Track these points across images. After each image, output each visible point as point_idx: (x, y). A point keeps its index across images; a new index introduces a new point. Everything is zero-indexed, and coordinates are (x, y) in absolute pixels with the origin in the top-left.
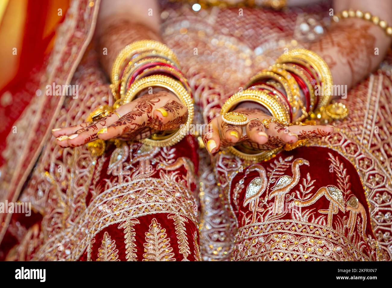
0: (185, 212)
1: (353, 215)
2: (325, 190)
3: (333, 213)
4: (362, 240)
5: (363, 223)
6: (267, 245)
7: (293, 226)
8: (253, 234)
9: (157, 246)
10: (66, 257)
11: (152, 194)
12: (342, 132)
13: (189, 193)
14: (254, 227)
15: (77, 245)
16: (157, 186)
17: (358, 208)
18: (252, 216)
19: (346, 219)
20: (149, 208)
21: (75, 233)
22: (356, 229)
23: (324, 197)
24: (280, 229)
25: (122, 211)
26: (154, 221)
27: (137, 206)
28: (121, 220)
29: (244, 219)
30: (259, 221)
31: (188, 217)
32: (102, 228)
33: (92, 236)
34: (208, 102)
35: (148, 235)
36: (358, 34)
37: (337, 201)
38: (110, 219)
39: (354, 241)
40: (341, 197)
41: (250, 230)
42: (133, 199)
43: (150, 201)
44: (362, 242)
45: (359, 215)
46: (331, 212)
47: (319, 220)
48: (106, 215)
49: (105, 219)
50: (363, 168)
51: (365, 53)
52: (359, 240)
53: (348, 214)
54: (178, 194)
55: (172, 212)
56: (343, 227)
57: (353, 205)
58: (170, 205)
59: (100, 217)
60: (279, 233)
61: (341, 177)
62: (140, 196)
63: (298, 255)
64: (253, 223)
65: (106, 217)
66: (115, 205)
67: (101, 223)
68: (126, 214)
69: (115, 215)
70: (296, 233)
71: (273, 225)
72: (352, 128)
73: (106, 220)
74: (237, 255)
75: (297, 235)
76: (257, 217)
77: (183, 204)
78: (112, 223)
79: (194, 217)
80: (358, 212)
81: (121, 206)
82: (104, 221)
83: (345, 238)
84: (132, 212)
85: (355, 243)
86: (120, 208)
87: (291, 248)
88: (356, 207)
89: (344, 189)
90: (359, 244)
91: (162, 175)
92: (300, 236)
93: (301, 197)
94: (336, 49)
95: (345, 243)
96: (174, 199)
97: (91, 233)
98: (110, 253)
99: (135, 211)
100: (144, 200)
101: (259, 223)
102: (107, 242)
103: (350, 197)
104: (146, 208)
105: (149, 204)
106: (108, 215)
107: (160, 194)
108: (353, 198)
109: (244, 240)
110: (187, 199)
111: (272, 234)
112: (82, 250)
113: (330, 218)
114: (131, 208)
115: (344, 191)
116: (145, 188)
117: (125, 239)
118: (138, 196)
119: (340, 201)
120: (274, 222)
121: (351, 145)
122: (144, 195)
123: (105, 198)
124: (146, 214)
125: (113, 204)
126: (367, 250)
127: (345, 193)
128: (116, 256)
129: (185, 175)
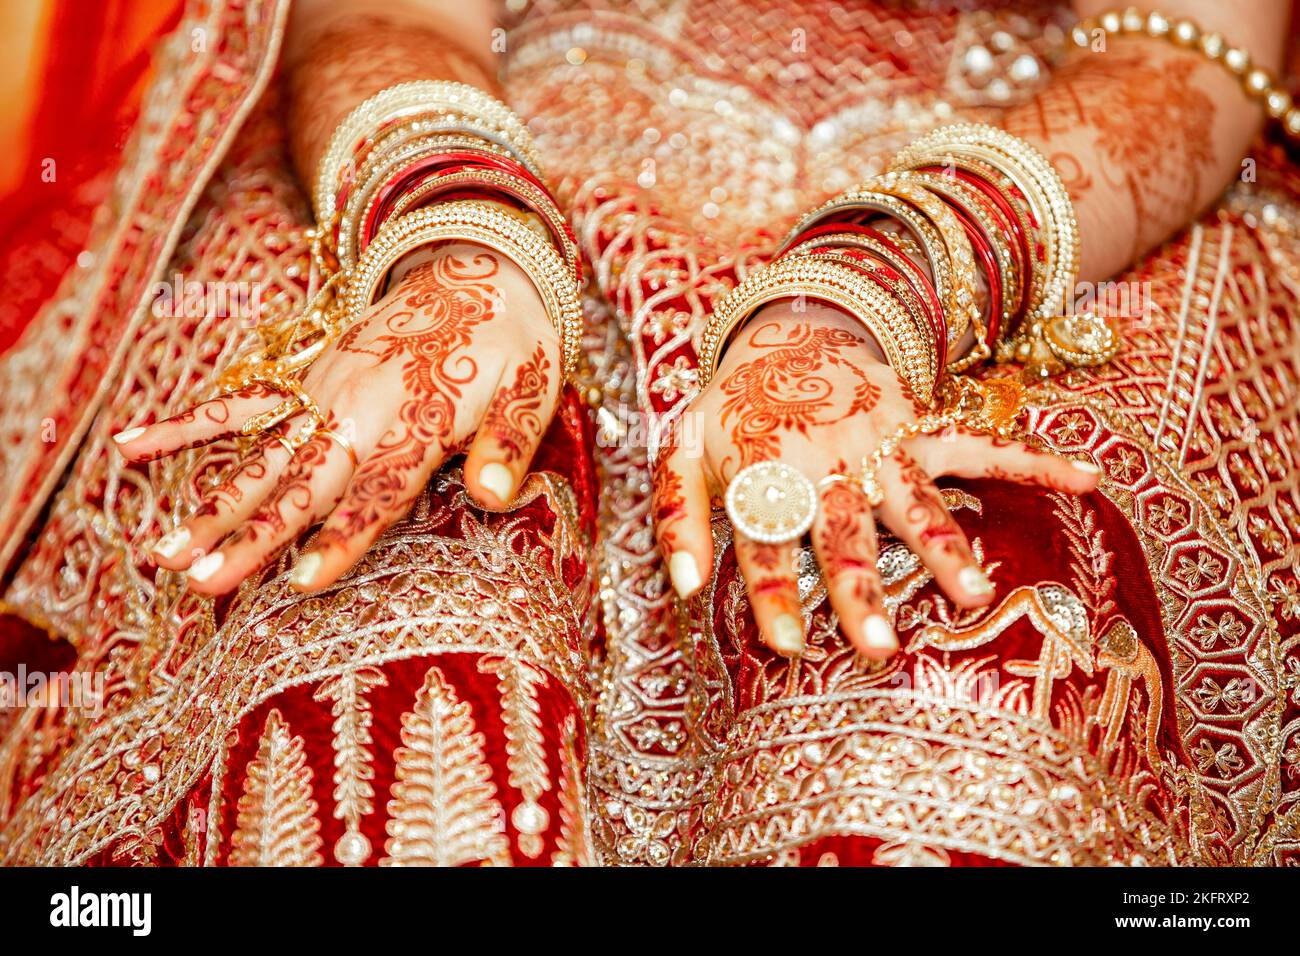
0: (537, 651)
1: (1119, 683)
2: (1032, 596)
3: (1055, 673)
4: (1144, 766)
5: (1150, 711)
6: (831, 771)
7: (921, 711)
8: (788, 733)
9: (438, 759)
10: (145, 788)
11: (431, 589)
12: (1094, 408)
13: (557, 589)
14: (790, 708)
15: (183, 751)
16: (449, 564)
17: (1138, 662)
18: (785, 675)
19: (1096, 695)
20: (418, 634)
21: (178, 712)
22: (1126, 729)
23: (1024, 620)
24: (875, 720)
25: (331, 643)
26: (434, 680)
27: (379, 628)
28: (325, 673)
29: (761, 682)
30: (809, 690)
31: (547, 667)
32: (264, 696)
33: (231, 720)
34: (648, 292)
35: (411, 723)
36: (1158, 88)
37: (1068, 636)
38: (290, 667)
39: (1117, 769)
40: (1083, 623)
41: (777, 720)
42: (367, 604)
43: (425, 612)
44: (1145, 773)
45: (1139, 683)
46: (1046, 670)
47: (1006, 696)
48: (279, 653)
49: (273, 668)
50: (1159, 530)
51: (1180, 154)
52: (1133, 767)
53: (1101, 678)
54: (518, 593)
55: (496, 651)
56: (1083, 720)
57: (1122, 650)
58: (490, 626)
59: (257, 662)
60: (874, 733)
61: (1084, 557)
62: (393, 597)
63: (932, 809)
64: (787, 697)
65: (275, 660)
66: (308, 622)
67: (259, 682)
68: (344, 652)
69: (307, 654)
70: (928, 735)
71: (853, 707)
72: (1128, 394)
73: (278, 670)
74: (730, 800)
75: (932, 743)
76: (802, 678)
77: (534, 624)
78: (297, 681)
79: (567, 670)
80: (1134, 675)
81: (328, 625)
82: (271, 675)
83: (1089, 757)
84: (363, 646)
85: (1122, 775)
86: (322, 633)
87: (910, 785)
88: (1131, 658)
89: (1092, 597)
90: (1135, 779)
91: (471, 529)
92: (941, 745)
93: (951, 617)
94: (1092, 132)
95: (1088, 774)
96: (504, 608)
97: (226, 712)
98: (283, 780)
99: (371, 642)
100: (406, 606)
101: (809, 699)
102: (279, 741)
103: (1112, 624)
104: (410, 635)
105: (419, 621)
106: (284, 656)
107: (460, 589)
108: (1119, 626)
109: (756, 751)
110: (548, 611)
111: (850, 734)
112: (197, 768)
113: (1042, 691)
114: (360, 633)
115: (1094, 602)
116: (410, 567)
117: (335, 736)
118: (385, 592)
119: (1078, 635)
120: (856, 695)
121: (1122, 451)
122: (404, 591)
123: (277, 598)
124: (407, 653)
125: (301, 619)
126: (1161, 800)
127: (1097, 611)
128: (304, 791)
129: (548, 531)
